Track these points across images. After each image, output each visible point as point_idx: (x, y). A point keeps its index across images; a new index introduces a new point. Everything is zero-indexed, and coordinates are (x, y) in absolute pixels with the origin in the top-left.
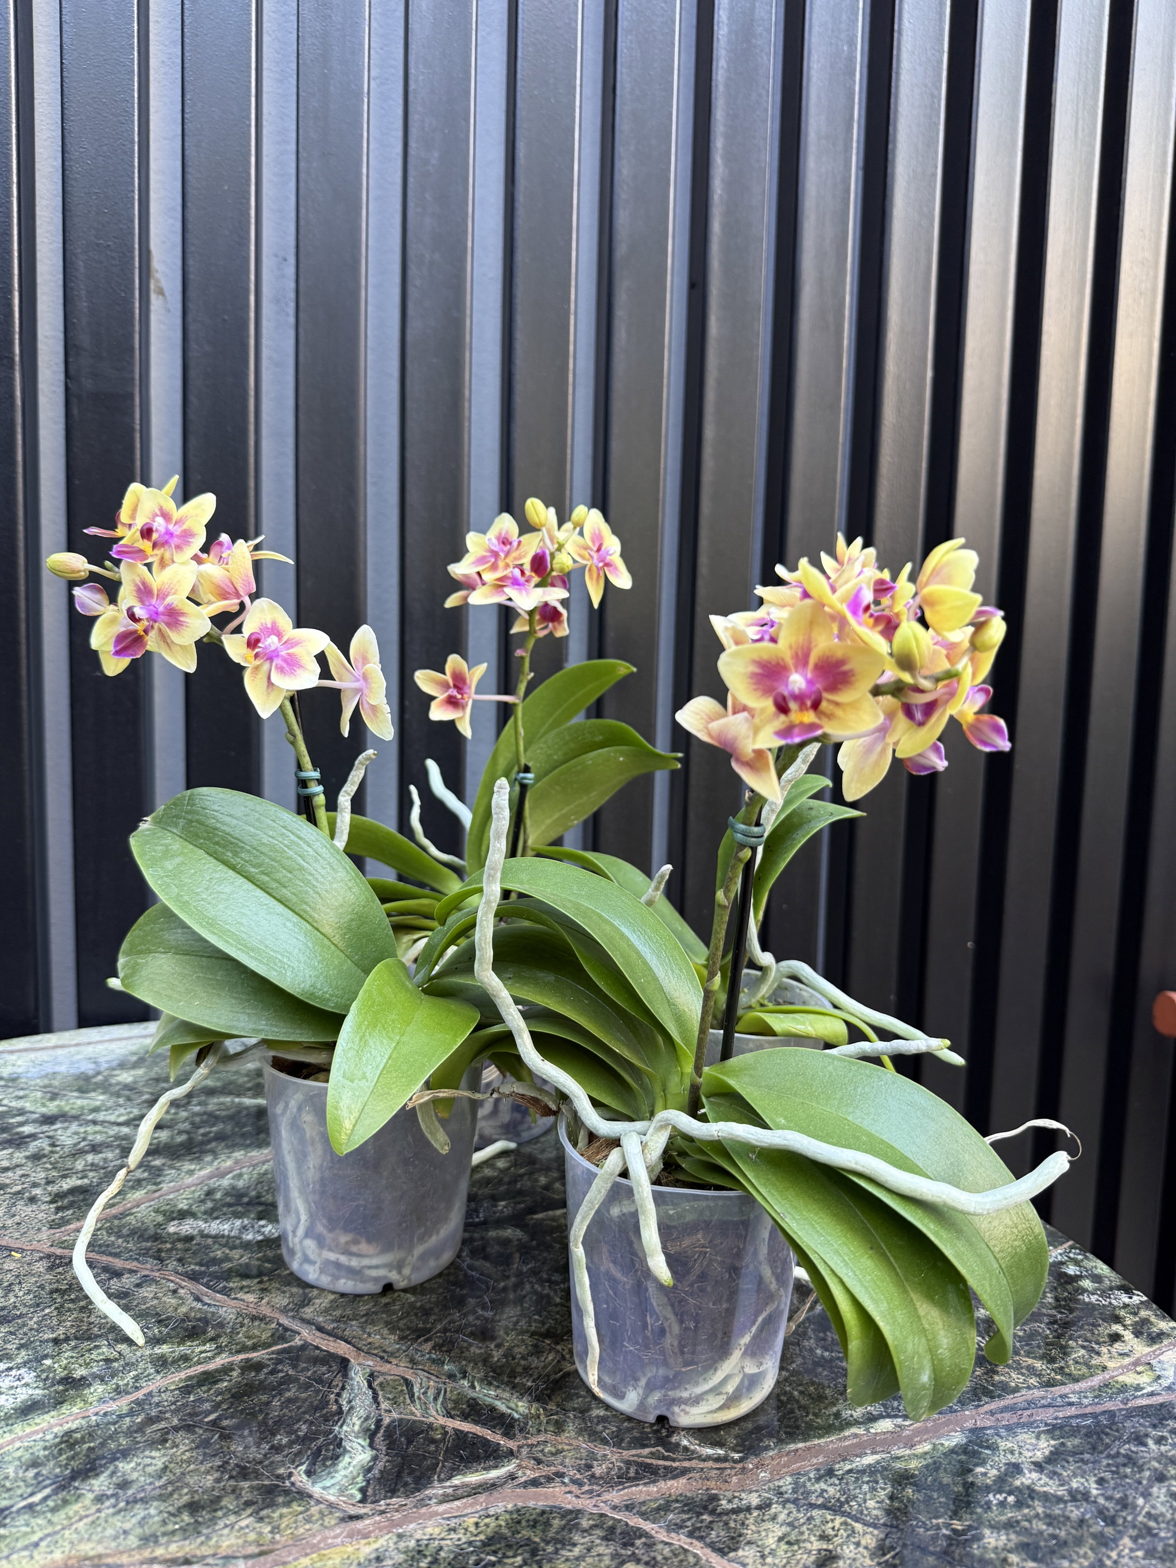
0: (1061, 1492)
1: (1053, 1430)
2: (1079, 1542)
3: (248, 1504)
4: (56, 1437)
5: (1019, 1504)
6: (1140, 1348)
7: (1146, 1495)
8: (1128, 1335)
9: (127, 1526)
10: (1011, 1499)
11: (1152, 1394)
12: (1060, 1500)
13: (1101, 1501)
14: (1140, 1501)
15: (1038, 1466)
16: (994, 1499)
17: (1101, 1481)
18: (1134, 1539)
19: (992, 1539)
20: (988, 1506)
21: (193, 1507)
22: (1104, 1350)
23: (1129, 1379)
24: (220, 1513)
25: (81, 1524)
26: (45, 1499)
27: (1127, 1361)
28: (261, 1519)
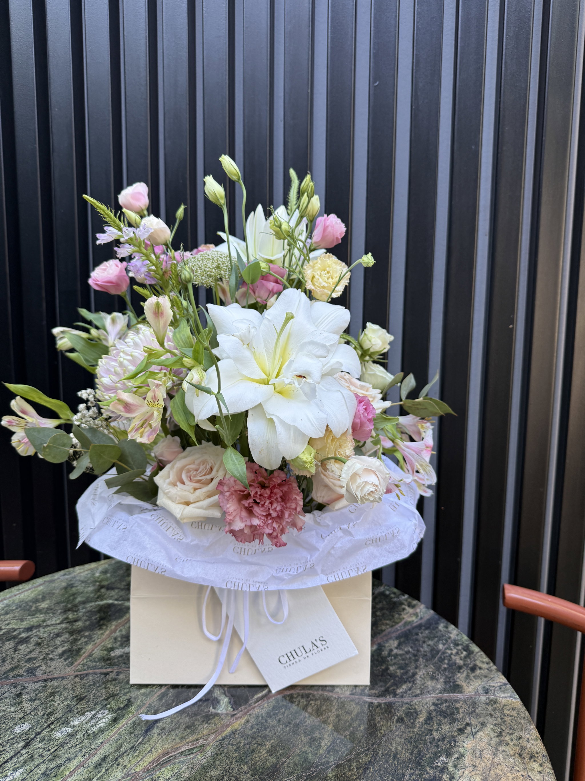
0: (403, 652)
1: (397, 638)
2: (411, 662)
3: (203, 721)
4: (131, 724)
5: (395, 658)
6: (411, 611)
7: (422, 647)
8: (407, 608)
9: (174, 737)
10: (393, 658)
11: (417, 622)
12: (403, 654)
13: (413, 652)
14: (421, 649)
15: (396, 648)
16: (389, 659)
17: (411, 647)
18: (422, 658)
19: (392, 668)
20: (388, 661)
21: (188, 727)
22: (402, 613)
23: (410, 619)
24: (197, 726)
25: (159, 742)
26: (143, 740)
27: (408, 615)
28: (210, 724)
